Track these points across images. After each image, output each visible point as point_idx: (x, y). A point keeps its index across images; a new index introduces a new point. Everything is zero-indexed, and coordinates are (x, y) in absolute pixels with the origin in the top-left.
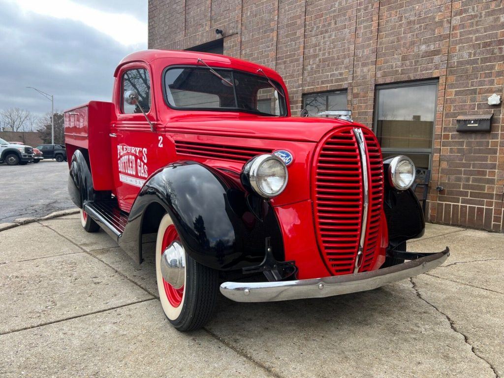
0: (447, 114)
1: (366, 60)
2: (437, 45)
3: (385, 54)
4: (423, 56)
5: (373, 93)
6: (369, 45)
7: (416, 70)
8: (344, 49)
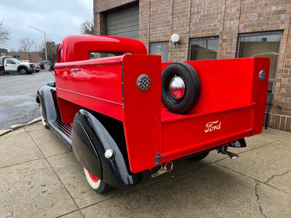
0: (287, 56)
1: (233, 16)
2: (284, 7)
3: (246, 12)
4: (274, 14)
5: (237, 39)
6: (235, 6)
7: (267, 24)
8: (218, 8)
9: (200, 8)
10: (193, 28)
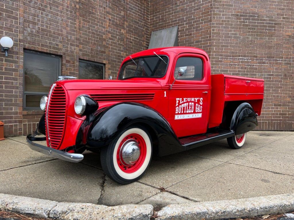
4: (99, 52)
7: (97, 57)
8: (58, 29)
9: (36, 19)
10: (28, 38)
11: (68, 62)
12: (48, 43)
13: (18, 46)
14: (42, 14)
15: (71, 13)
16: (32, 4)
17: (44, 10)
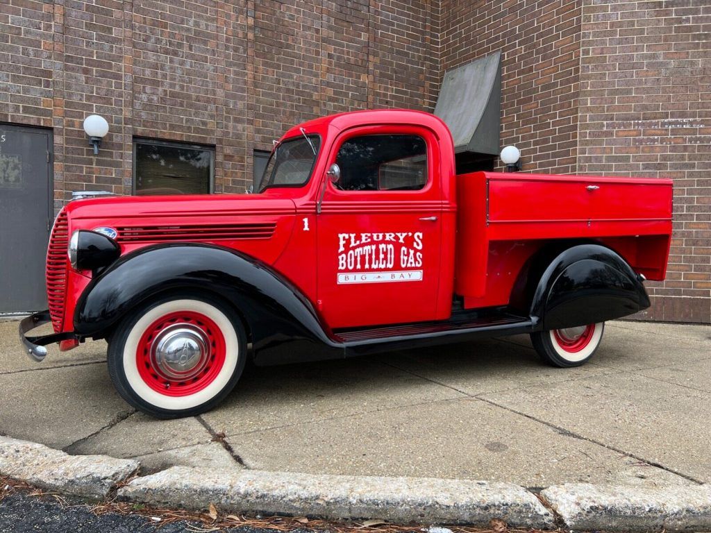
3: (263, 116)
8: (207, 90)
9: (159, 73)
10: (142, 114)
11: (228, 157)
12: (184, 121)
13: (121, 133)
14: (171, 61)
15: (235, 51)
16: (150, 44)
17: (175, 54)
